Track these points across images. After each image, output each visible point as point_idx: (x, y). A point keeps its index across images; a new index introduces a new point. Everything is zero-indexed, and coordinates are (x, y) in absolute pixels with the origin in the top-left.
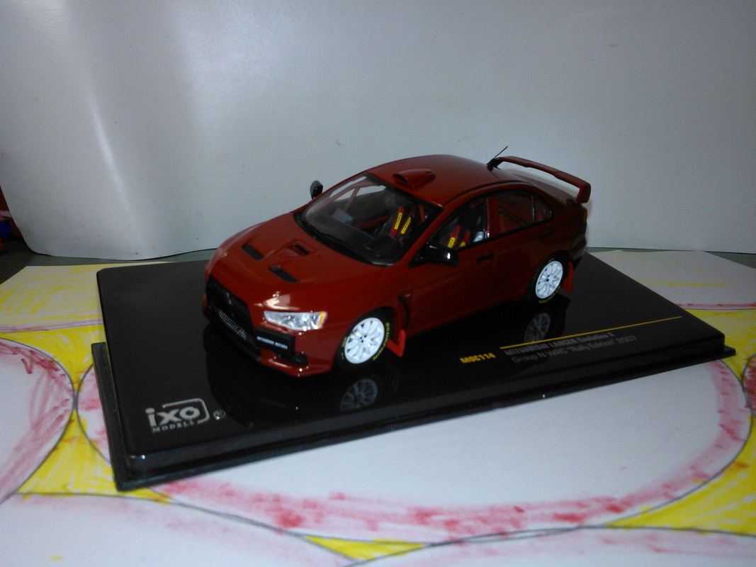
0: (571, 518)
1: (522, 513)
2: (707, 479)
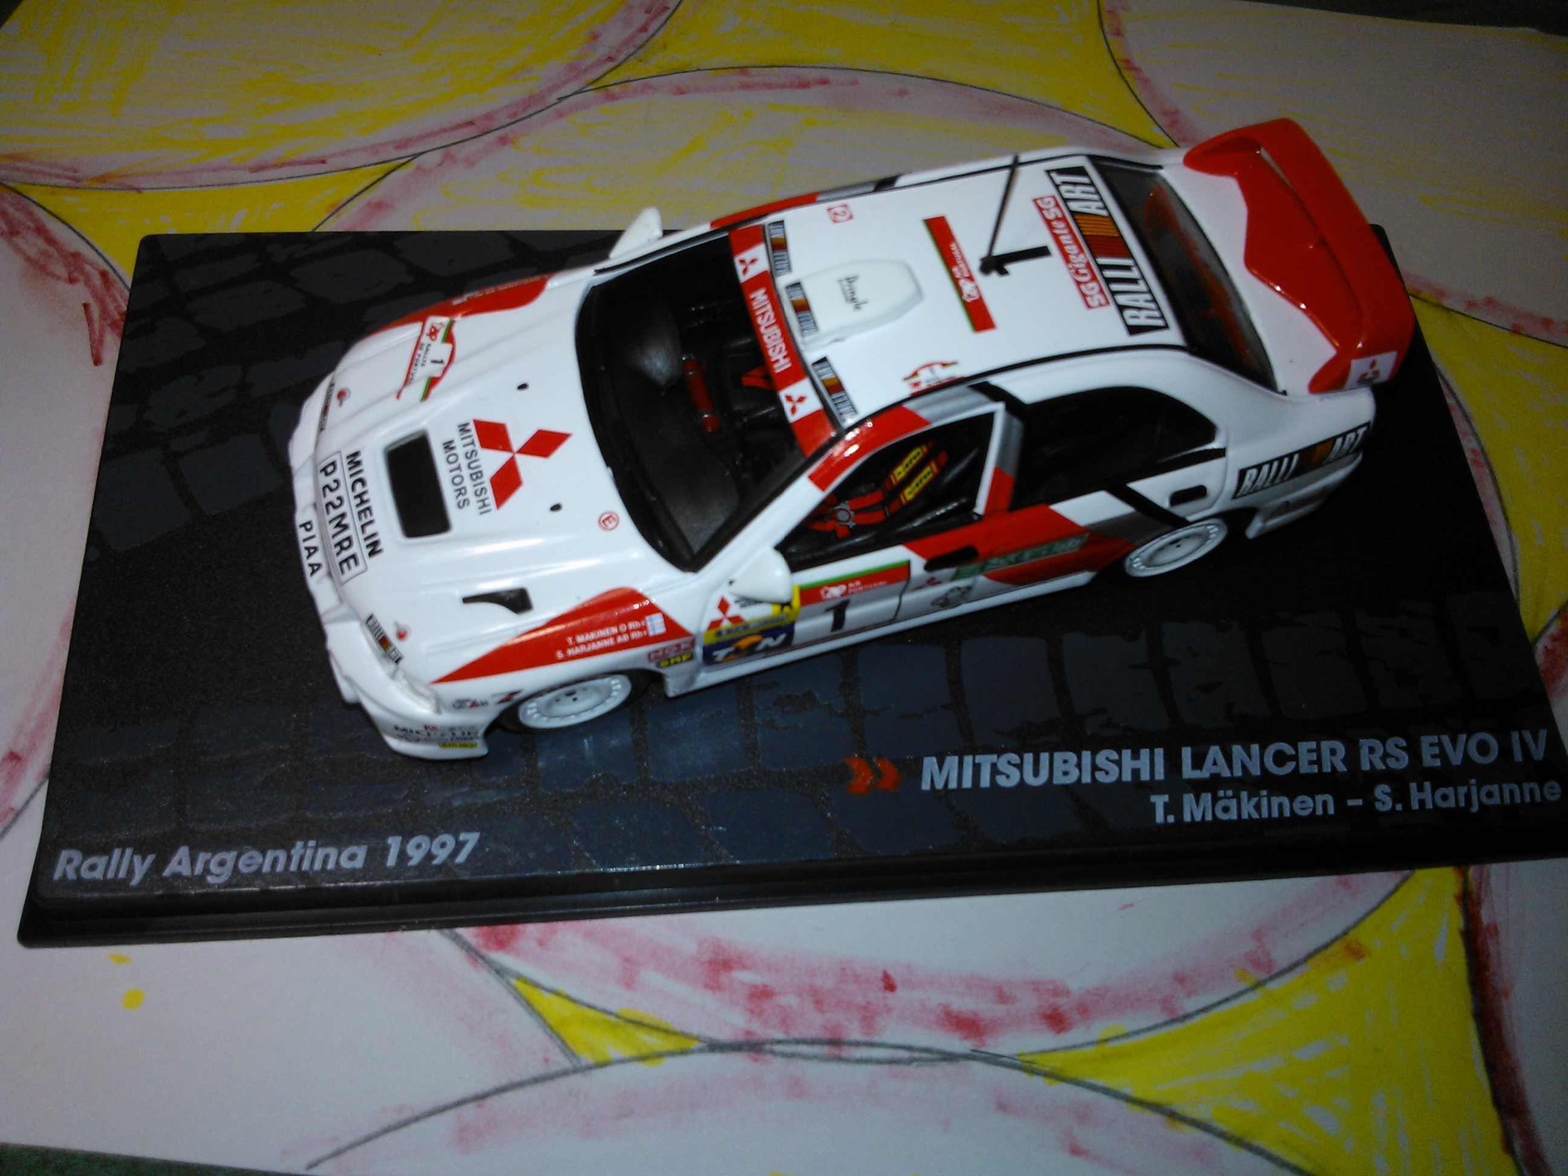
0: (969, 1025)
1: (889, 994)
2: (1265, 976)
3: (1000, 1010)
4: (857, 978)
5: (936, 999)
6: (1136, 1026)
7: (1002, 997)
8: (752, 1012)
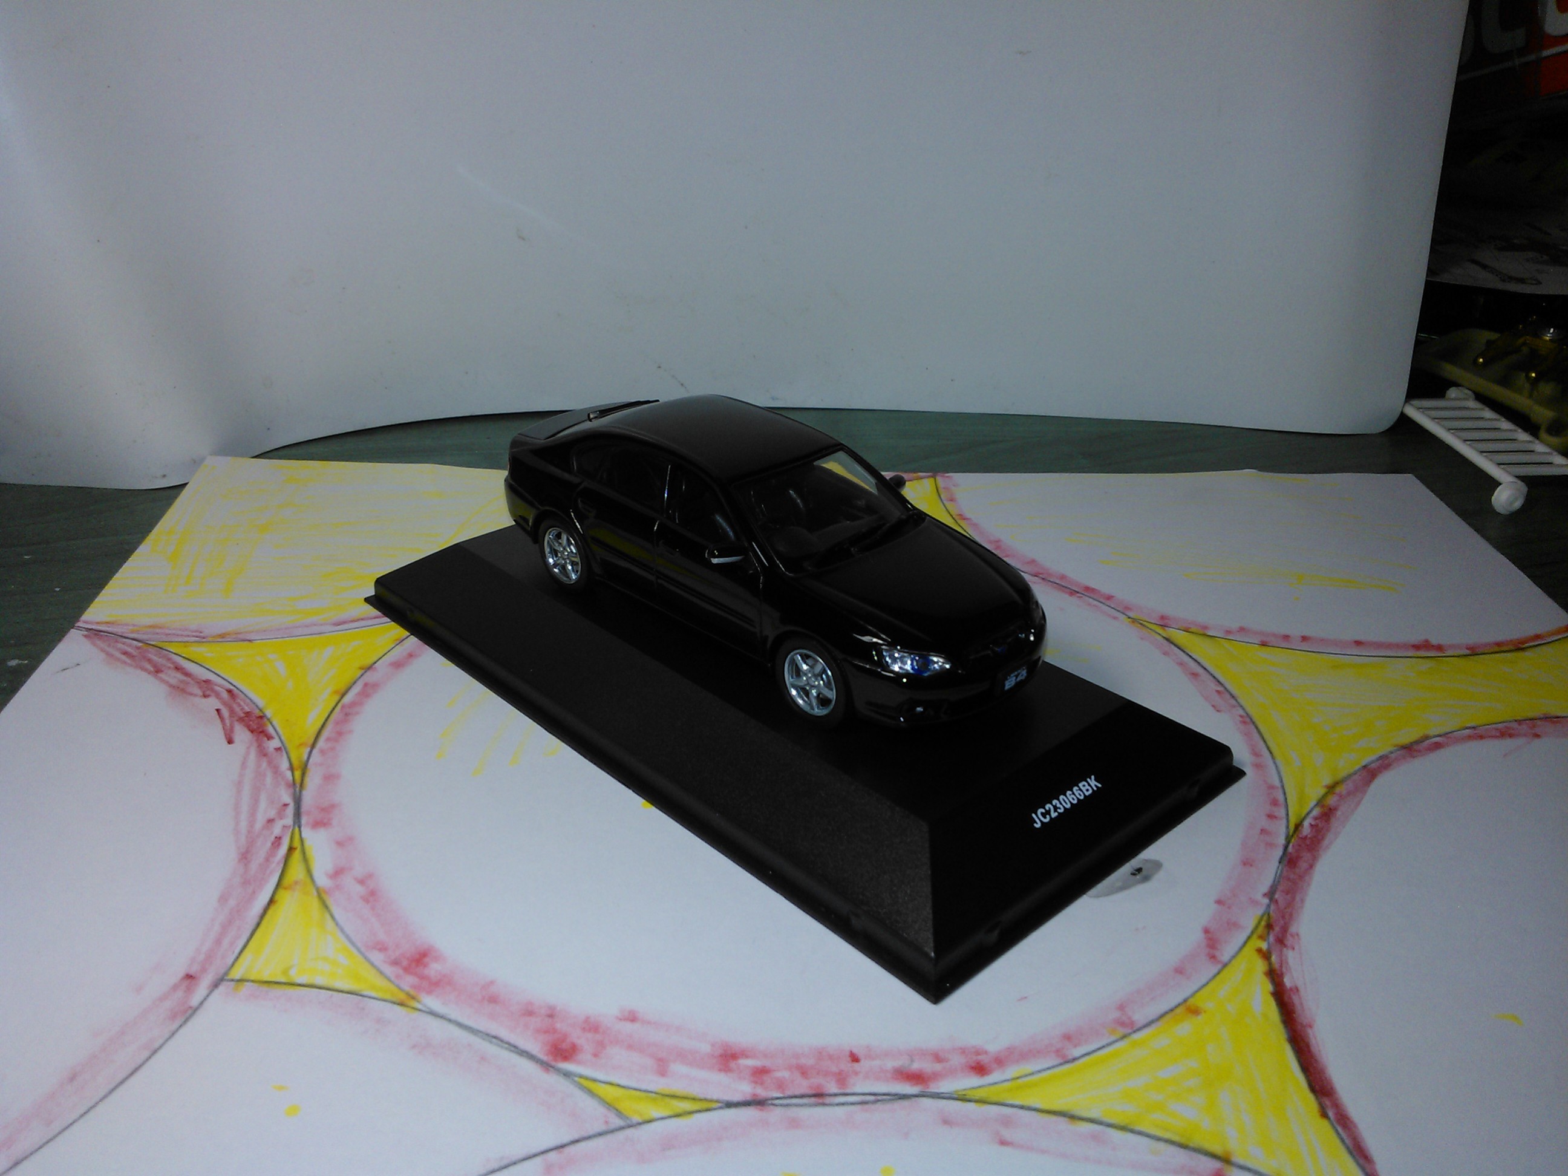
0: (916, 1078)
1: (856, 1065)
2: (1130, 1031)
3: (938, 1067)
4: (831, 1057)
5: (890, 1064)
6: (1039, 1067)
7: (938, 1058)
8: (756, 1083)
